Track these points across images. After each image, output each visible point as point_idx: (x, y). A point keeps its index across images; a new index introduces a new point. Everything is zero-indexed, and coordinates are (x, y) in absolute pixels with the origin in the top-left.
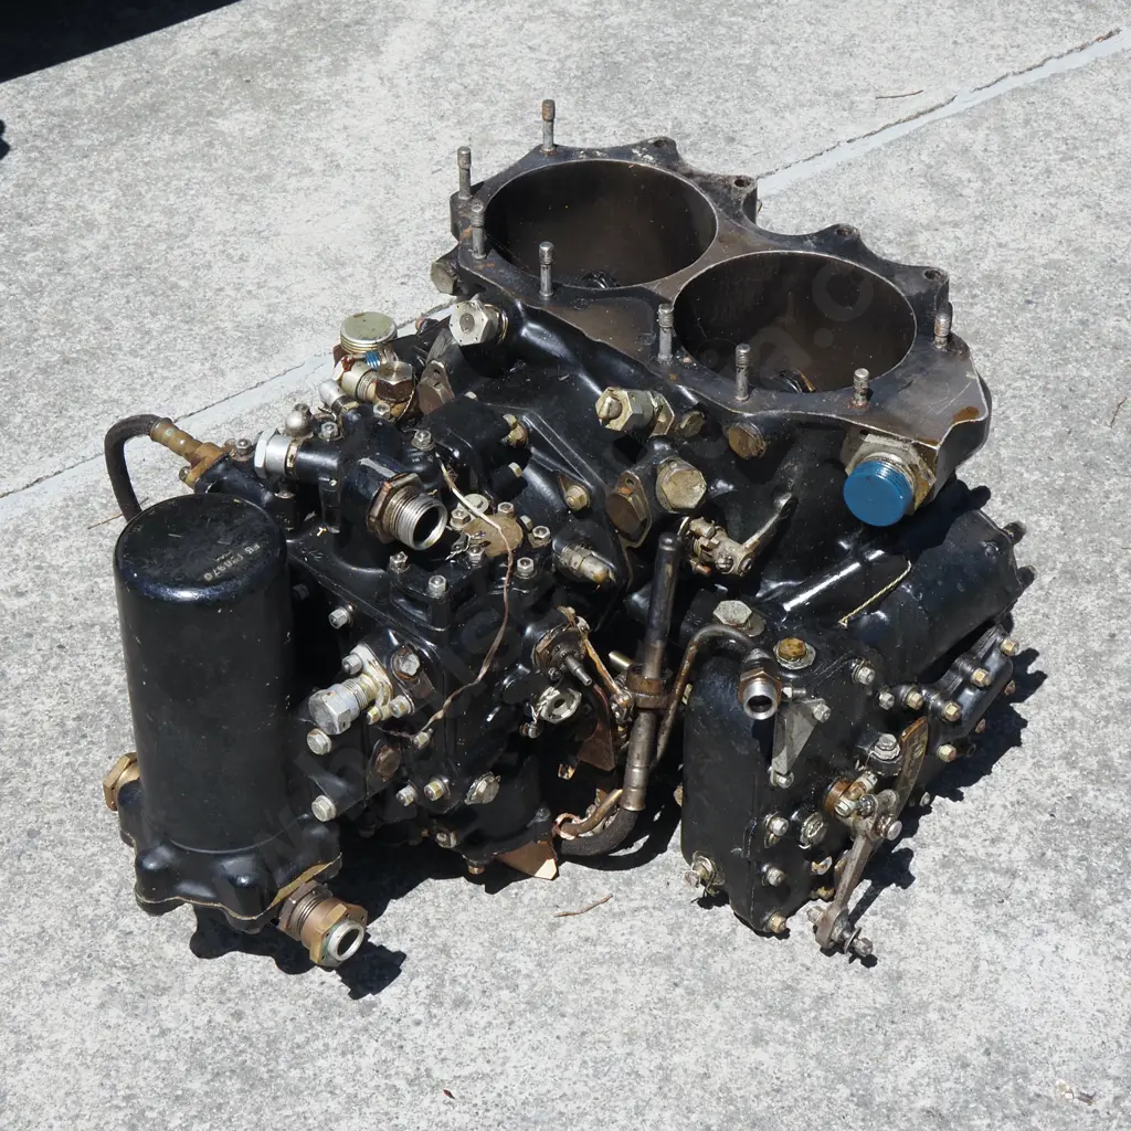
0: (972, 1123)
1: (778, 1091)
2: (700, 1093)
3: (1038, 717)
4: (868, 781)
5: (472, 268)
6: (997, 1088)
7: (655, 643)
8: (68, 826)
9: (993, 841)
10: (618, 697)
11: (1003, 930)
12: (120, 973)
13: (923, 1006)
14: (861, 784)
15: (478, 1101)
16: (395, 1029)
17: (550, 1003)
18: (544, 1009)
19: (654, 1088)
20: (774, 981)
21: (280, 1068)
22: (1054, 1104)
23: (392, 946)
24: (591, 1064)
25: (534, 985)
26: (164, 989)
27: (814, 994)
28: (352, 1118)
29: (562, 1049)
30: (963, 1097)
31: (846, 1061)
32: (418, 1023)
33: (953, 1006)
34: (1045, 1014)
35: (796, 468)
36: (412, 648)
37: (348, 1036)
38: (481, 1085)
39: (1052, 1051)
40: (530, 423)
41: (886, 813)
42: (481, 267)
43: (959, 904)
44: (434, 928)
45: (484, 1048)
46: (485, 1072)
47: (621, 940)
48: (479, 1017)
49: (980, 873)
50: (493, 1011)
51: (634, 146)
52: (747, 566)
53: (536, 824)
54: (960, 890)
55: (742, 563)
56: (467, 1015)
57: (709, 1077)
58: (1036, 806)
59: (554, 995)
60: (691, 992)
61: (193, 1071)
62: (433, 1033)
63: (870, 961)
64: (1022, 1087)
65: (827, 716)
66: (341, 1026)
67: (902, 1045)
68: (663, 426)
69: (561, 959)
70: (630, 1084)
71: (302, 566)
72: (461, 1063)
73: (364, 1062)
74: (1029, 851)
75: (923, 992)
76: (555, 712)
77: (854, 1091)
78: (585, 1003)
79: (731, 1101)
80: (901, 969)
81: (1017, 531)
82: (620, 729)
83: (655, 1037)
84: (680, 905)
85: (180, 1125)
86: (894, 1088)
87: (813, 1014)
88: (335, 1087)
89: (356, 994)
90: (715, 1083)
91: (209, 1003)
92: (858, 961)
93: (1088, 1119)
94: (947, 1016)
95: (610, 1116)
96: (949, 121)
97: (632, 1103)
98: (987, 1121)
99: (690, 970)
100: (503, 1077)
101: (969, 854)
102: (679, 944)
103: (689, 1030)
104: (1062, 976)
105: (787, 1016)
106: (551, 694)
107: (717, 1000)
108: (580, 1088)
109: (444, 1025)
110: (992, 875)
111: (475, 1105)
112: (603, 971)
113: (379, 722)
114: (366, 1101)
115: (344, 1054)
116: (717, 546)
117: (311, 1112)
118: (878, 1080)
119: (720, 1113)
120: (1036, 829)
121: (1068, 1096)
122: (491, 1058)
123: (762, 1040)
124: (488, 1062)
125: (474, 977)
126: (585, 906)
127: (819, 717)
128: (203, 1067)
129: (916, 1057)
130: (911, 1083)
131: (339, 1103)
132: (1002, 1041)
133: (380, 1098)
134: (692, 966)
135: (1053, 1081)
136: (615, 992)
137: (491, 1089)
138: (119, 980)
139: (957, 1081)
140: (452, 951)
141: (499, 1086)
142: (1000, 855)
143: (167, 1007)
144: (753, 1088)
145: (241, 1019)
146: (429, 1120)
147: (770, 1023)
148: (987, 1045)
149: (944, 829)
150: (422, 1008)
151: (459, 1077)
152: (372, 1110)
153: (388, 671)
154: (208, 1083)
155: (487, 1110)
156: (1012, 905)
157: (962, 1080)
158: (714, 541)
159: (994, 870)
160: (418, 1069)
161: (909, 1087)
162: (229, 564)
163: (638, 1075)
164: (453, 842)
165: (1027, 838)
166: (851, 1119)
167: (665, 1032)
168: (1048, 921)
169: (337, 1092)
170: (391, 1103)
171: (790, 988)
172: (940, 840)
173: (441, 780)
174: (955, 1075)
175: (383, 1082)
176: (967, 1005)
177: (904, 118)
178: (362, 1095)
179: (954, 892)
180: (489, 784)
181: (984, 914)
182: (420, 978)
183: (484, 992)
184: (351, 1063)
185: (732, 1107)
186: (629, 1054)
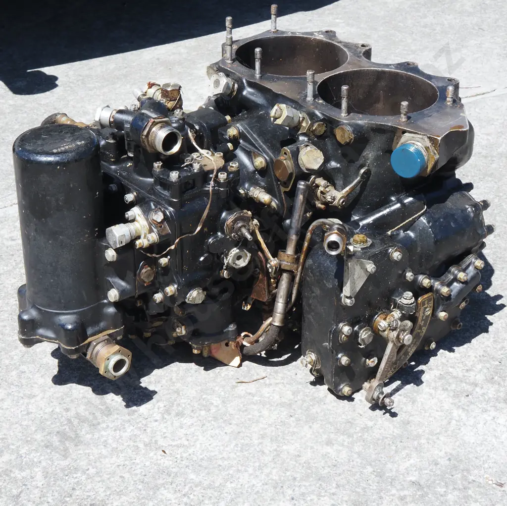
0: (436, 489)
1: (335, 466)
2: (295, 463)
3: (499, 322)
4: (397, 314)
5: (225, 66)
6: (452, 476)
7: (292, 236)
8: (7, 328)
9: (467, 370)
10: (271, 261)
11: (466, 408)
12: (14, 387)
13: (418, 436)
14: (393, 316)
15: (179, 456)
16: (144, 422)
17: (225, 418)
18: (222, 420)
19: (270, 459)
20: (342, 419)
21: (82, 433)
22: (482, 486)
23: (151, 388)
24: (240, 446)
25: (219, 410)
26: (34, 396)
27: (362, 426)
28: (112, 458)
29: (227, 438)
30: (433, 478)
31: (373, 456)
32: (156, 421)
33: (434, 437)
34: (483, 446)
35: (370, 155)
36: (160, 209)
37: (119, 423)
38: (181, 450)
39: (484, 462)
40: (241, 128)
41: (404, 330)
42: (230, 66)
43: (445, 395)
44: (174, 383)
45: (187, 434)
46: (185, 444)
47: (268, 395)
48: (187, 421)
49: (458, 383)
50: (195, 419)
51: (316, 32)
52: (343, 202)
53: (229, 331)
54: (447, 389)
55: (339, 200)
56: (182, 419)
57: (300, 457)
58: (492, 358)
59: (228, 415)
60: (298, 420)
61: (38, 431)
62: (162, 425)
63: (394, 415)
64: (466, 476)
65: (374, 270)
66: (117, 419)
67: (404, 453)
68: (304, 128)
69: (235, 400)
70: (258, 456)
71: (116, 176)
72: (174, 439)
73: (125, 435)
74: (486, 377)
75: (419, 430)
76: (237, 262)
77: (375, 470)
78: (243, 420)
79: (309, 468)
80: (410, 420)
81: (486, 205)
82: (272, 280)
83: (276, 437)
84: (300, 383)
85: (25, 452)
86: (397, 470)
87: (360, 434)
88: (107, 444)
89: (128, 406)
90: (303, 459)
91: (55, 403)
92: (388, 414)
93: (499, 494)
94: (430, 442)
95: (245, 469)
96: (491, 98)
97: (257, 464)
98: (444, 490)
99: (300, 411)
100: (193, 447)
101: (454, 375)
102: (296, 400)
103: (294, 436)
104: (495, 430)
105: (346, 434)
106: (235, 251)
107: (311, 424)
108: (232, 455)
109: (169, 423)
110: (464, 384)
111: (176, 458)
112: (255, 407)
113: (141, 248)
114: (122, 451)
115: (115, 430)
116: (328, 192)
117: (93, 454)
118: (389, 466)
119: (302, 473)
120: (491, 367)
121: (490, 482)
122: (189, 438)
123: (331, 443)
124: (188, 440)
125: (189, 404)
126: (252, 380)
127: (369, 270)
128: (44, 429)
129: (411, 458)
130: (406, 469)
131: (107, 451)
132: (458, 455)
133: (129, 450)
134: (301, 409)
135: (483, 476)
136: (260, 416)
137: (186, 452)
138: (13, 390)
139: (431, 470)
140: (181, 392)
141: (191, 451)
142: (470, 377)
143: (33, 403)
144: (322, 464)
145: (68, 411)
146: (151, 462)
147: (337, 436)
148: (450, 457)
149: (443, 363)
150: (160, 415)
151: (171, 445)
152: (123, 455)
153: (147, 220)
154: (44, 436)
155: (182, 461)
156: (473, 398)
157: (434, 470)
158: (327, 189)
159: (466, 383)
160: (151, 440)
161: (405, 471)
162: (67, 147)
163: (263, 452)
164: (184, 332)
165: (485, 371)
166: (371, 482)
167: (281, 436)
168: (491, 406)
169: (108, 446)
170: (134, 453)
171: (350, 423)
172: (440, 368)
173: (173, 285)
174: (430, 468)
175: (132, 444)
176: (442, 438)
177: (469, 95)
178: (120, 448)
179: (443, 389)
180: (199, 293)
181: (457, 401)
182: (162, 402)
183: (193, 411)
184: (118, 434)
185: (309, 471)
186: (261, 443)
